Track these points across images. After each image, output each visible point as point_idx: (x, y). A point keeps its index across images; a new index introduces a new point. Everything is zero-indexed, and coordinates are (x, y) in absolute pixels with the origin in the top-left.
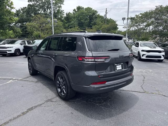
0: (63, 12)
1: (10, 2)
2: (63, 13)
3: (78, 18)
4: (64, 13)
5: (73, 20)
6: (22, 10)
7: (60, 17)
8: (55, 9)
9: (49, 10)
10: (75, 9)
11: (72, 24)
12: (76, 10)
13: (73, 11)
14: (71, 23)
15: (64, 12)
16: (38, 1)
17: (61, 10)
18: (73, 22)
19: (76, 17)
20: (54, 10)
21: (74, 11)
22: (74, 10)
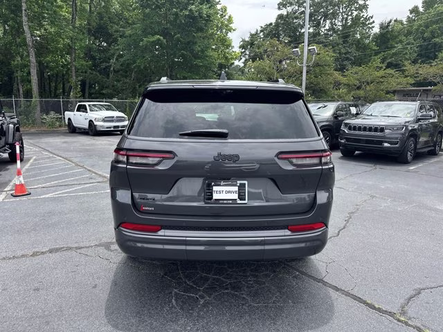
0: (371, 21)
1: (227, 17)
2: (369, 24)
3: (423, 33)
4: (373, 25)
5: (401, 42)
6: (261, 31)
7: (358, 36)
8: (345, 16)
9: (328, 22)
10: (416, 7)
11: (395, 54)
12: (421, 10)
13: (408, 14)
14: (394, 51)
15: (374, 22)
16: (302, 4)
17: (365, 17)
18: (400, 46)
19: (417, 30)
20: (343, 18)
21: (411, 13)
22: (415, 10)
